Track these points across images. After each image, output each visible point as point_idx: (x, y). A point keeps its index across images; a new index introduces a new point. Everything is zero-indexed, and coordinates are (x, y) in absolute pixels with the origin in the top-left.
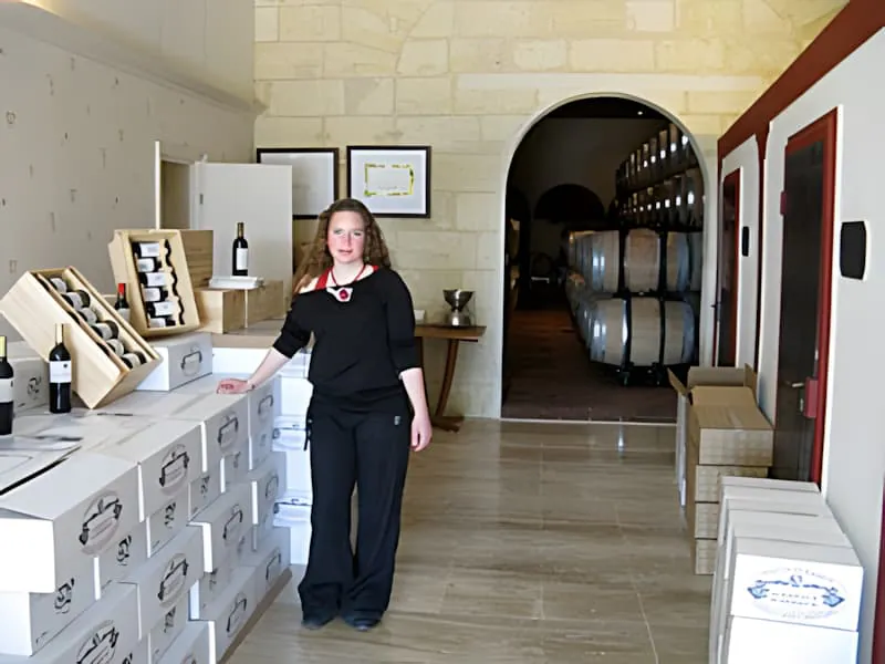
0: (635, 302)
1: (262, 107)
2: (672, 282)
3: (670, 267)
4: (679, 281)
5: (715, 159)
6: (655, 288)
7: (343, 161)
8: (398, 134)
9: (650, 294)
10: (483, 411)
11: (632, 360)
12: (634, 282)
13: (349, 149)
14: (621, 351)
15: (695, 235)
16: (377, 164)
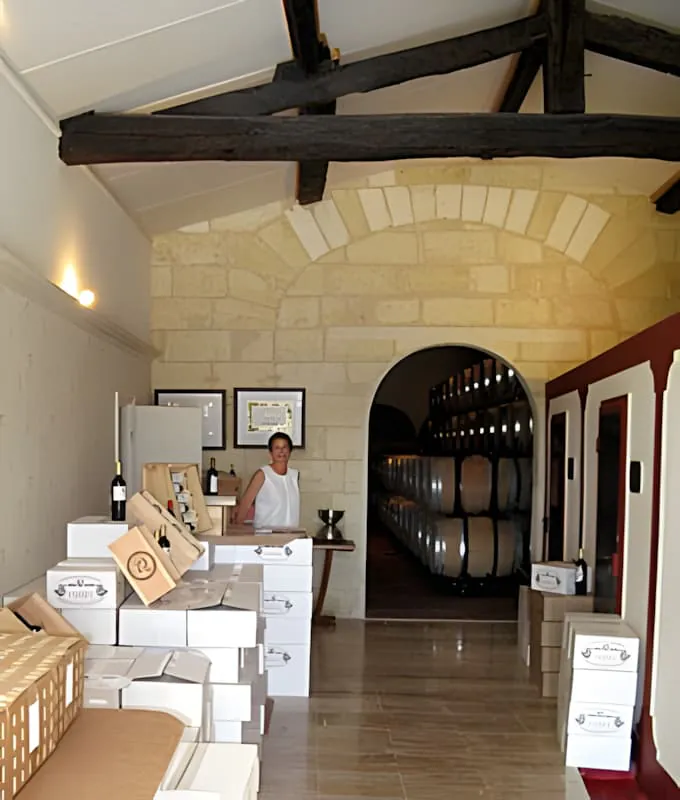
0: (470, 521)
1: (158, 354)
2: (502, 503)
3: (500, 490)
4: (508, 503)
5: (543, 400)
6: (487, 508)
7: (230, 401)
8: (277, 378)
9: (483, 514)
10: (350, 613)
11: (469, 571)
12: (469, 504)
13: (236, 390)
14: (459, 565)
15: (522, 461)
16: (259, 402)
